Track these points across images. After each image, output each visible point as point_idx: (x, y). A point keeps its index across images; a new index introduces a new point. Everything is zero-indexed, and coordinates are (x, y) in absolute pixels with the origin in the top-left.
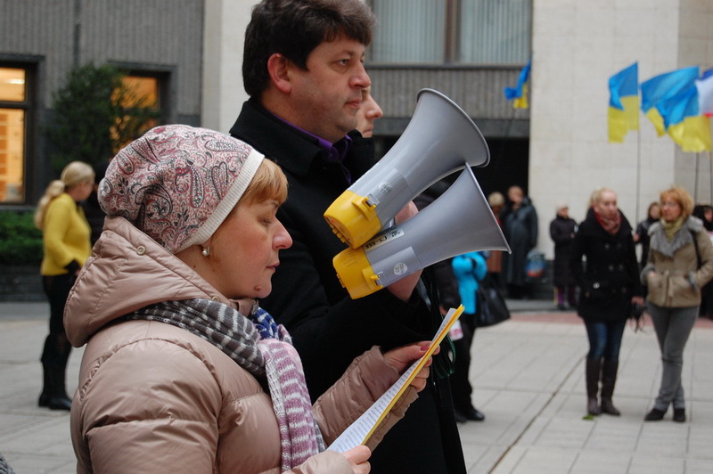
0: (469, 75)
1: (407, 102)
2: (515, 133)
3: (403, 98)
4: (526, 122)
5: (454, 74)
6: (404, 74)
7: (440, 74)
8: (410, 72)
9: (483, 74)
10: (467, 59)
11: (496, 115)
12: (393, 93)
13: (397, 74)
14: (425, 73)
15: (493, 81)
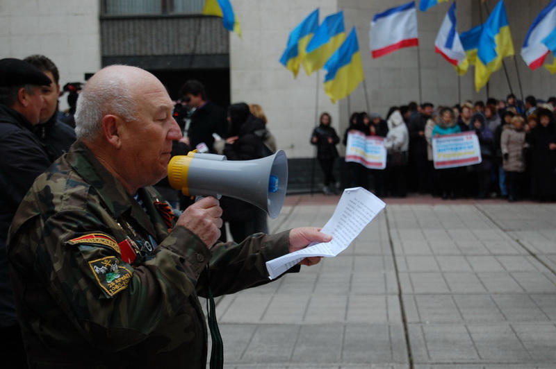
0: (182, 22)
1: (135, 45)
2: (218, 65)
3: (131, 41)
4: (226, 56)
5: (170, 22)
6: (131, 23)
7: (159, 22)
8: (136, 21)
9: (192, 21)
10: (179, 10)
11: (204, 52)
12: (124, 37)
13: (126, 23)
14: (148, 22)
15: (200, 26)
